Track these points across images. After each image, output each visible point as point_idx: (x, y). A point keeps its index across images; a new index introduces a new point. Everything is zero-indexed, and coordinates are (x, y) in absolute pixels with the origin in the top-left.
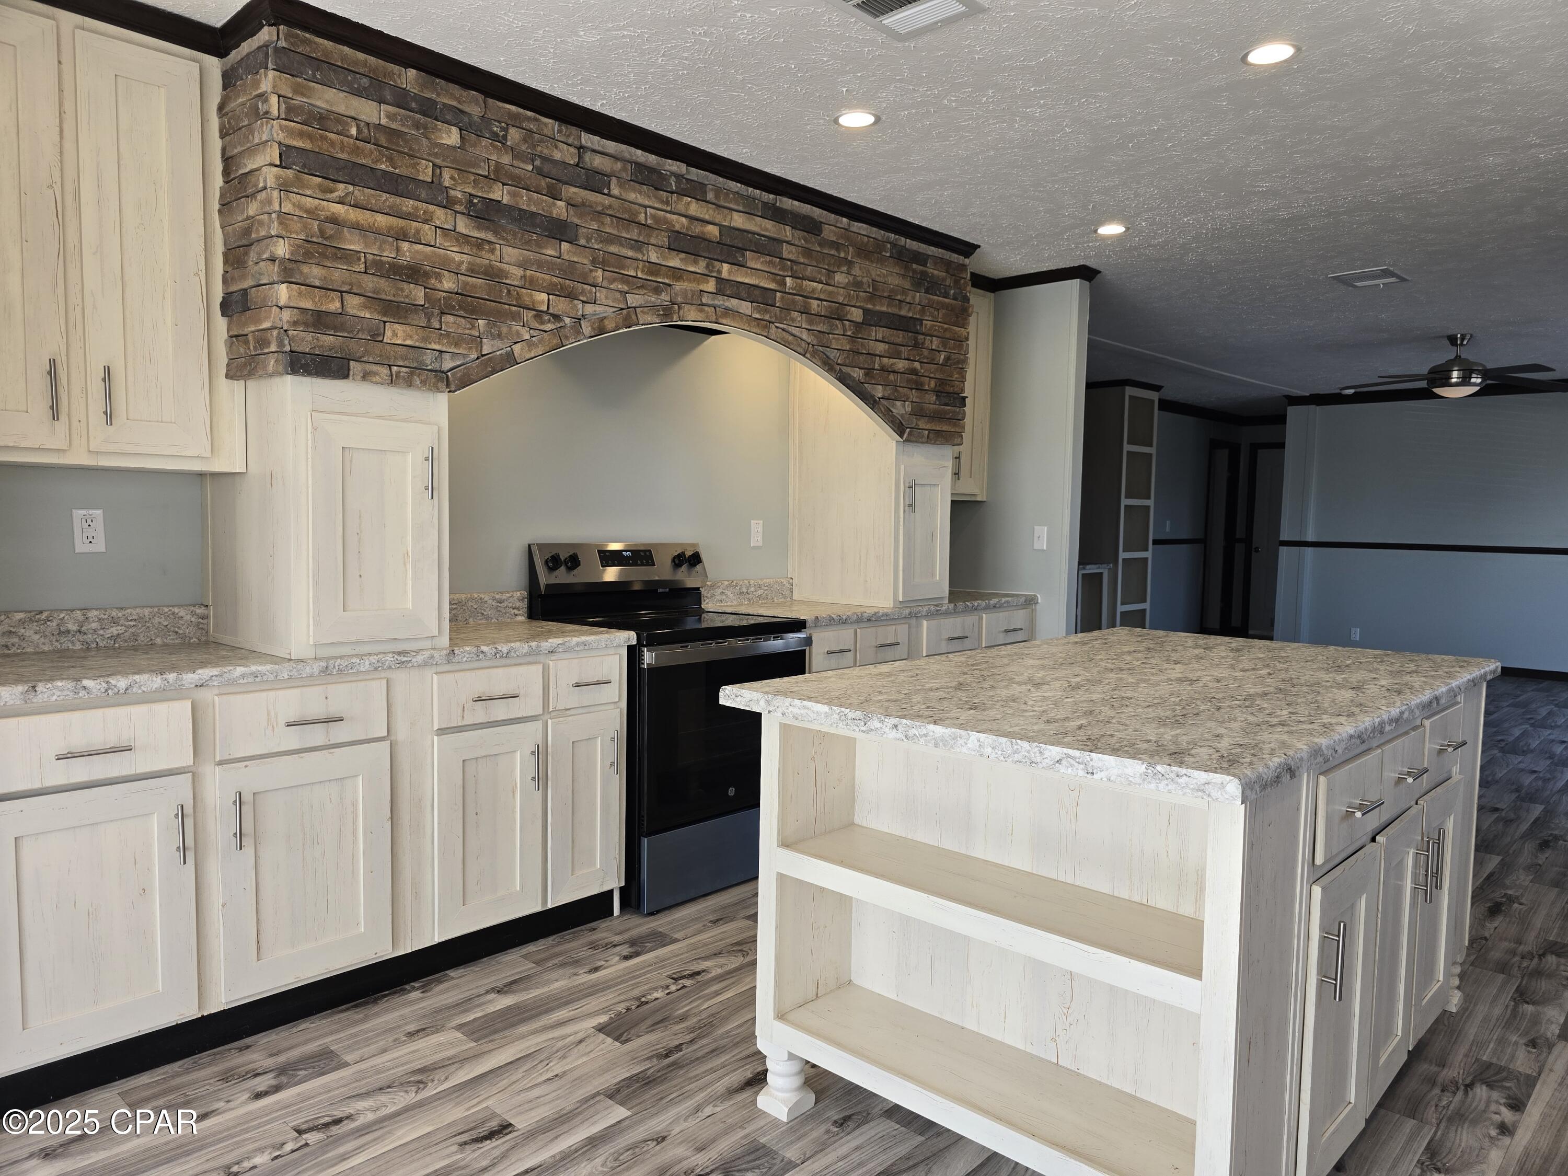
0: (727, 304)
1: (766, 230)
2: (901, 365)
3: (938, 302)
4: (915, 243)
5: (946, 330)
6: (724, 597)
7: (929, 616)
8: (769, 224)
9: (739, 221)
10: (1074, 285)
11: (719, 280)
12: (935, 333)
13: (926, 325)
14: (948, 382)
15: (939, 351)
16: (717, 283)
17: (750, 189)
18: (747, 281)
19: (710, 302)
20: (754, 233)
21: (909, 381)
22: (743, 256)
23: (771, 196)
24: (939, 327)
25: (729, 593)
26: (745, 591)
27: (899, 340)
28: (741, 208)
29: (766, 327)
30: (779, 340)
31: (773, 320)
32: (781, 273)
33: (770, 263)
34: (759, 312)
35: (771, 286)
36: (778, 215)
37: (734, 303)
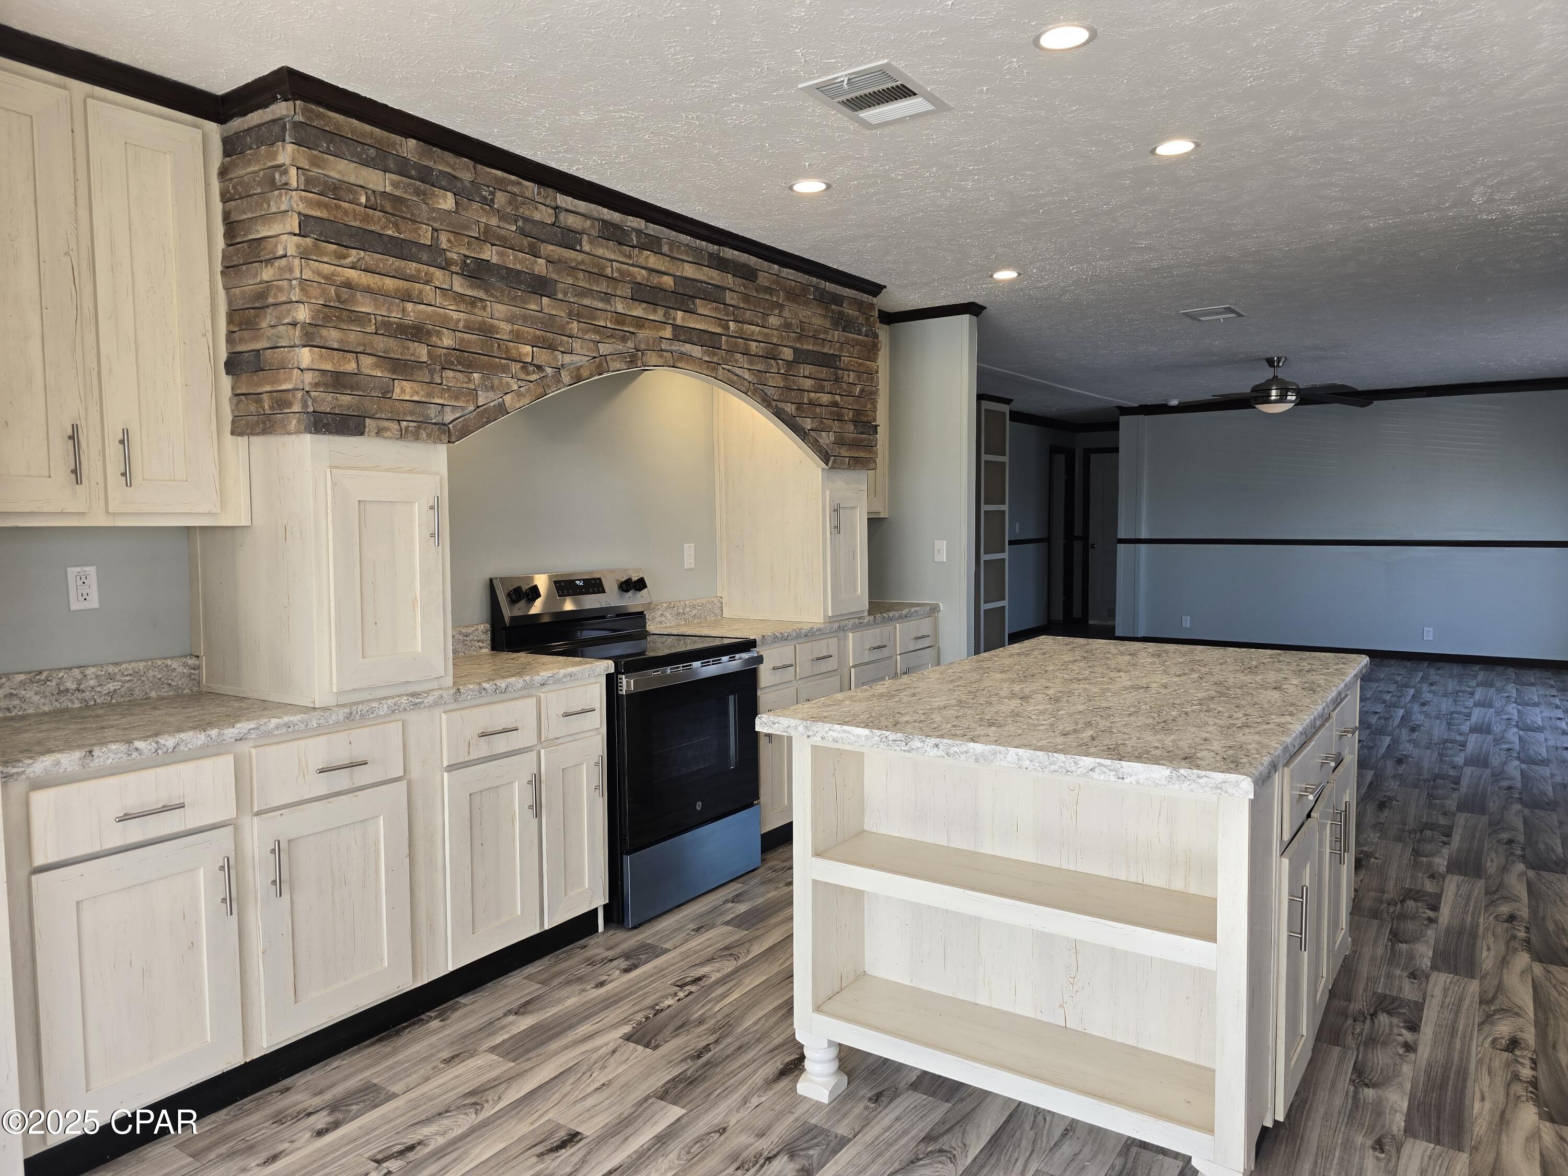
0: (682, 349)
1: (712, 278)
2: (825, 398)
3: (853, 339)
4: (833, 285)
5: (861, 364)
6: (664, 619)
7: (855, 628)
8: (714, 273)
9: (689, 271)
10: (965, 318)
11: (675, 327)
12: (852, 368)
13: (844, 360)
14: (864, 412)
15: (855, 384)
16: (674, 329)
17: (698, 241)
18: (697, 326)
19: (670, 348)
20: (702, 282)
21: (832, 413)
22: (694, 303)
23: (716, 247)
24: (854, 362)
25: (668, 615)
26: (682, 611)
27: (823, 376)
28: (691, 259)
29: (715, 369)
30: (725, 380)
31: (720, 362)
32: (726, 318)
33: (716, 309)
34: (708, 355)
35: (719, 330)
36: (721, 264)
37: (687, 348)
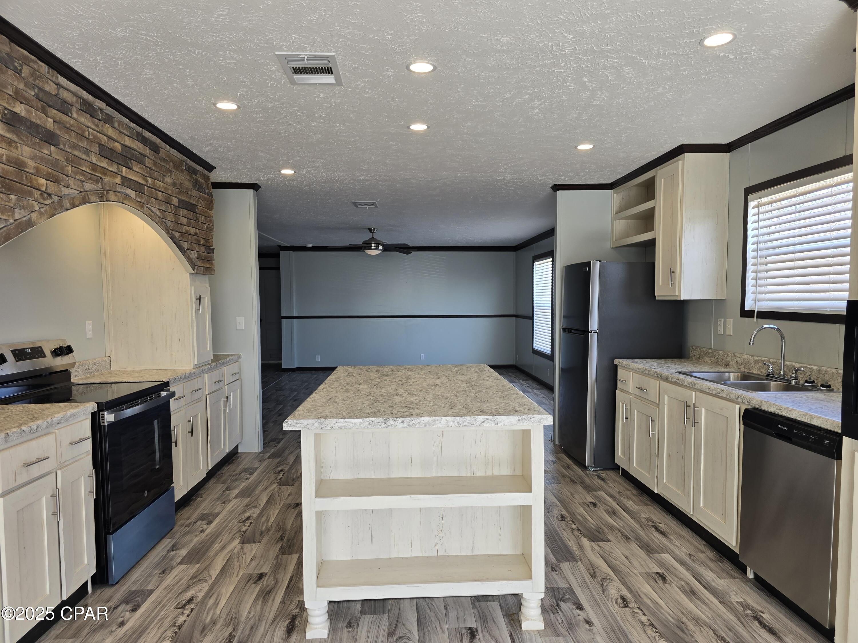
0: (127, 192)
1: (139, 148)
2: (192, 230)
3: (202, 196)
4: (193, 163)
5: (206, 212)
7: (208, 371)
8: (140, 145)
9: (128, 141)
10: (251, 192)
11: (123, 177)
12: (202, 214)
13: (199, 209)
14: (208, 240)
15: (204, 223)
16: (122, 179)
17: (132, 123)
18: (133, 178)
19: (120, 190)
20: (134, 150)
21: (195, 240)
22: (131, 163)
23: (141, 129)
24: (203, 210)
27: (191, 217)
28: (128, 134)
29: (142, 207)
30: (148, 215)
31: (145, 203)
32: (146, 175)
33: (142, 168)
34: (139, 198)
35: (143, 182)
36: (144, 141)
37: (129, 191)
